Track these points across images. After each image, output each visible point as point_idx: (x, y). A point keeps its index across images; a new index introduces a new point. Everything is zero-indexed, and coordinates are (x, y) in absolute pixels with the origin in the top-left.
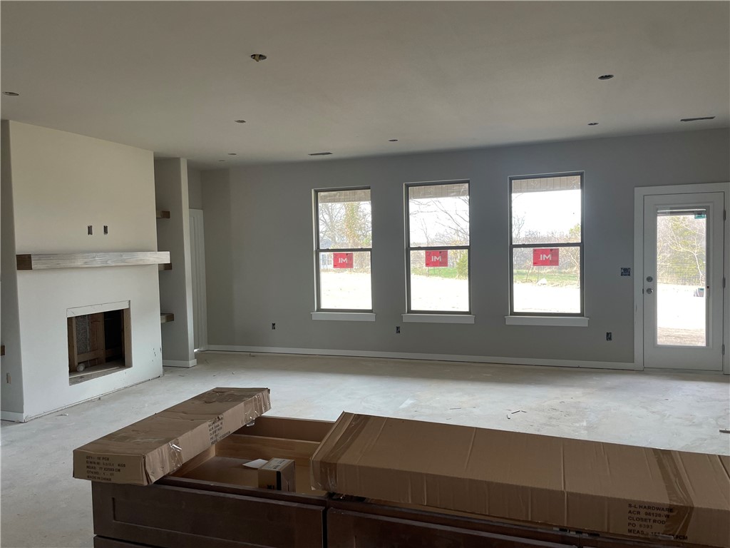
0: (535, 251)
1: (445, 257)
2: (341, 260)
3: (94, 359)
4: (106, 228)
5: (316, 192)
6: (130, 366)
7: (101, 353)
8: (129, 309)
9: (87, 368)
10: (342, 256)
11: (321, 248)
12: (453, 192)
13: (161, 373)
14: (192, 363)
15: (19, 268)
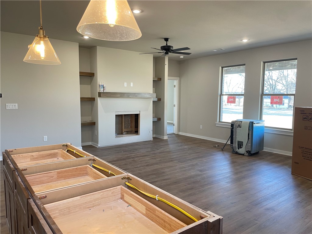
1: (281, 99)
3: (131, 131)
5: (222, 68)
6: (139, 135)
8: (140, 114)
9: (127, 134)
10: (231, 98)
11: (223, 94)
13: (152, 139)
14: (166, 138)
15: (99, 97)
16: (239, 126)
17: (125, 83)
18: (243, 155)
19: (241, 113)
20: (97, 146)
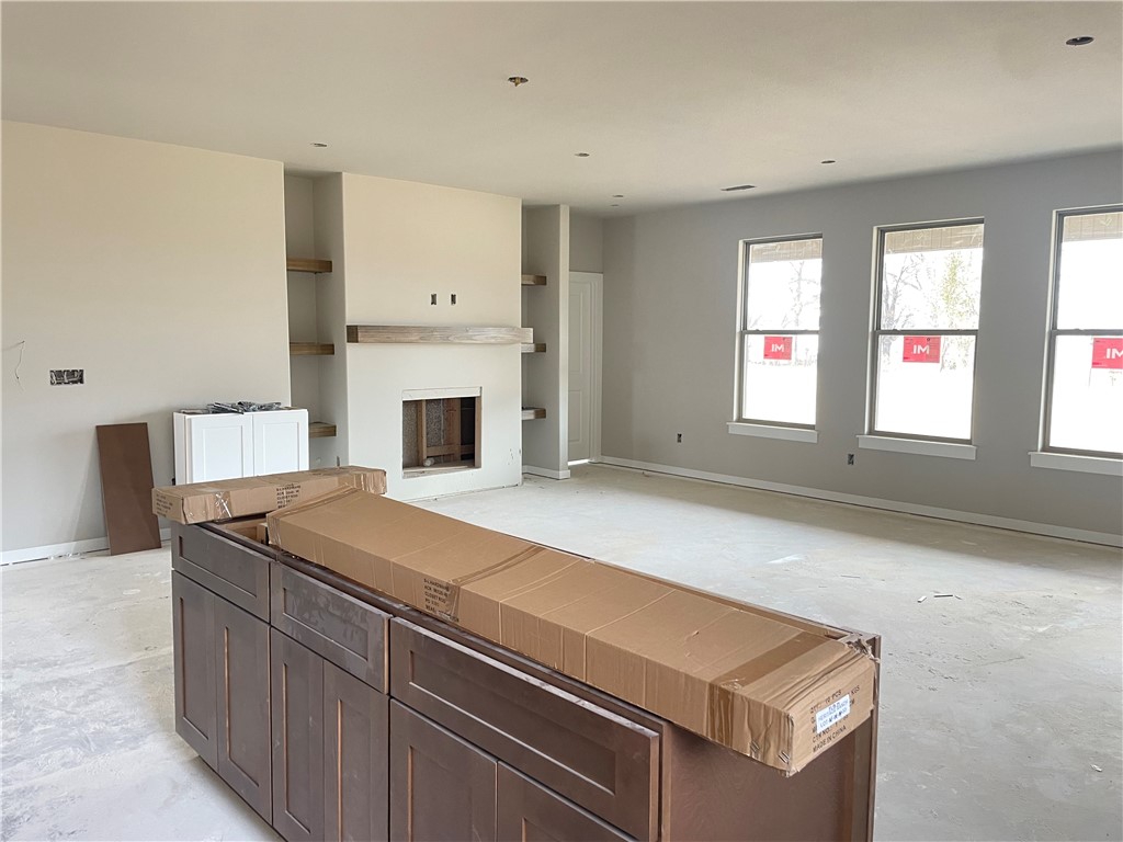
0: (1096, 341)
1: (936, 347)
2: (775, 348)
3: (449, 455)
4: (453, 297)
5: (747, 244)
6: (479, 467)
7: (457, 449)
8: (480, 397)
9: (436, 464)
10: (778, 341)
11: (749, 328)
12: (957, 239)
13: (519, 481)
14: (563, 475)
15: (348, 341)
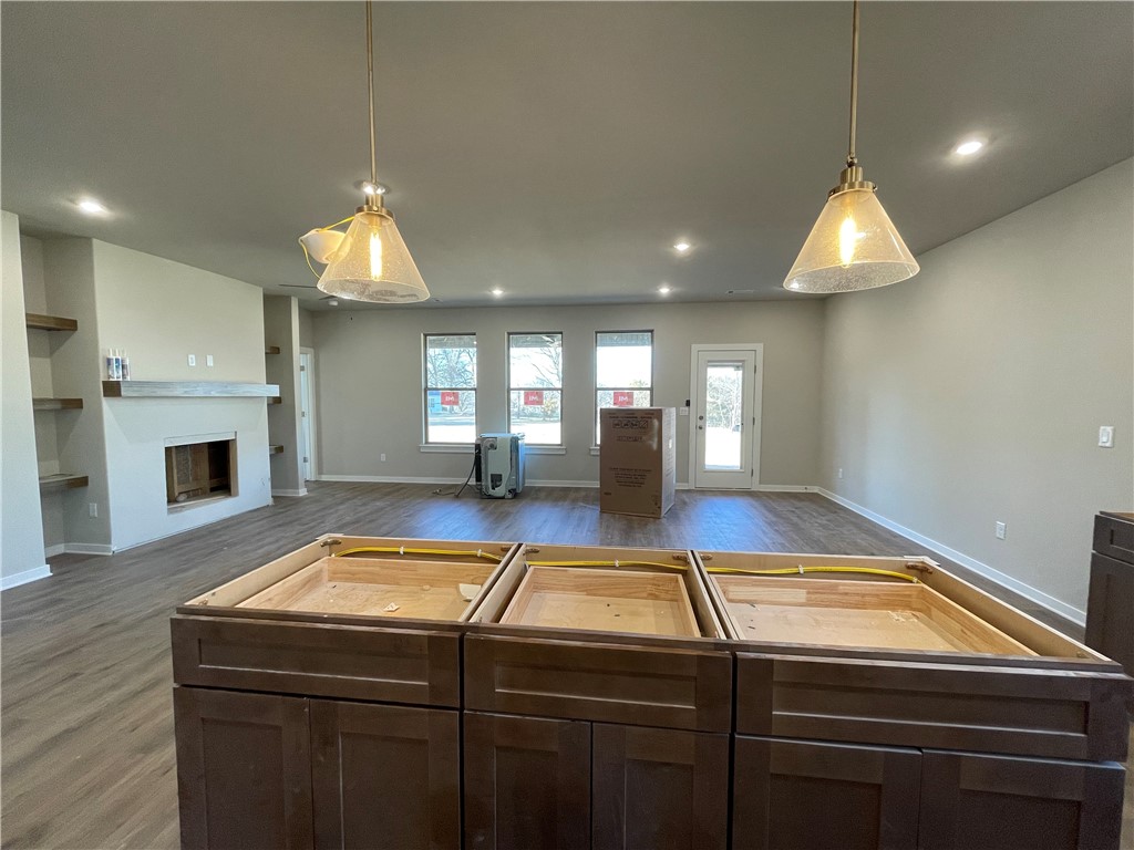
3: (197, 489)
5: (426, 336)
6: (237, 495)
7: (206, 483)
8: (234, 440)
9: (189, 498)
10: (449, 395)
13: (270, 501)
14: (303, 492)
15: (105, 396)
16: (493, 447)
17: (190, 356)
18: (503, 498)
19: (471, 424)
20: (108, 550)
